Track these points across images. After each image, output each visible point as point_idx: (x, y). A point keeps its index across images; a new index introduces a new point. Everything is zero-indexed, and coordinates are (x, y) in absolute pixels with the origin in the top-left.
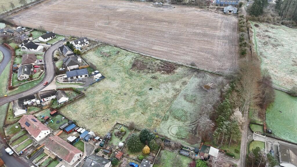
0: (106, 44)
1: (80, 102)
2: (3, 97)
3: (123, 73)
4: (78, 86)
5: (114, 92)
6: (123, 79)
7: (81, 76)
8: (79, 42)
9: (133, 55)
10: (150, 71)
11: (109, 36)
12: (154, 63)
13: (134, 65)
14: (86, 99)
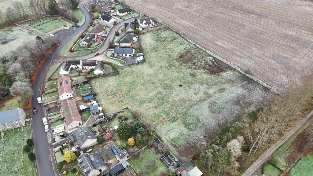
0: (168, 28)
1: (111, 78)
2: (62, 57)
3: (165, 62)
4: (119, 63)
5: (145, 77)
6: (161, 68)
7: (126, 55)
8: (144, 22)
9: (188, 45)
10: (194, 66)
11: (179, 20)
12: (203, 59)
13: (181, 56)
14: (118, 77)
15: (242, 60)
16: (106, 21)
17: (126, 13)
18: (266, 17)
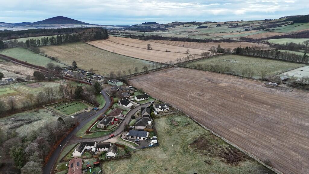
0: (182, 114)
1: (123, 161)
2: (79, 138)
3: (179, 147)
4: (133, 146)
5: (157, 163)
6: (175, 153)
7: (140, 138)
8: (160, 107)
9: (202, 131)
10: (209, 153)
11: (193, 107)
12: (219, 146)
13: (196, 142)
14: (129, 160)
15: (260, 150)
16: (124, 106)
17: (143, 99)
18: (279, 107)
